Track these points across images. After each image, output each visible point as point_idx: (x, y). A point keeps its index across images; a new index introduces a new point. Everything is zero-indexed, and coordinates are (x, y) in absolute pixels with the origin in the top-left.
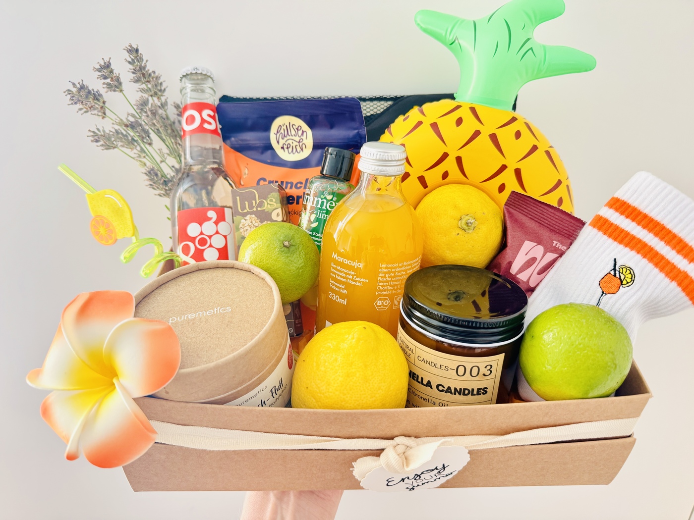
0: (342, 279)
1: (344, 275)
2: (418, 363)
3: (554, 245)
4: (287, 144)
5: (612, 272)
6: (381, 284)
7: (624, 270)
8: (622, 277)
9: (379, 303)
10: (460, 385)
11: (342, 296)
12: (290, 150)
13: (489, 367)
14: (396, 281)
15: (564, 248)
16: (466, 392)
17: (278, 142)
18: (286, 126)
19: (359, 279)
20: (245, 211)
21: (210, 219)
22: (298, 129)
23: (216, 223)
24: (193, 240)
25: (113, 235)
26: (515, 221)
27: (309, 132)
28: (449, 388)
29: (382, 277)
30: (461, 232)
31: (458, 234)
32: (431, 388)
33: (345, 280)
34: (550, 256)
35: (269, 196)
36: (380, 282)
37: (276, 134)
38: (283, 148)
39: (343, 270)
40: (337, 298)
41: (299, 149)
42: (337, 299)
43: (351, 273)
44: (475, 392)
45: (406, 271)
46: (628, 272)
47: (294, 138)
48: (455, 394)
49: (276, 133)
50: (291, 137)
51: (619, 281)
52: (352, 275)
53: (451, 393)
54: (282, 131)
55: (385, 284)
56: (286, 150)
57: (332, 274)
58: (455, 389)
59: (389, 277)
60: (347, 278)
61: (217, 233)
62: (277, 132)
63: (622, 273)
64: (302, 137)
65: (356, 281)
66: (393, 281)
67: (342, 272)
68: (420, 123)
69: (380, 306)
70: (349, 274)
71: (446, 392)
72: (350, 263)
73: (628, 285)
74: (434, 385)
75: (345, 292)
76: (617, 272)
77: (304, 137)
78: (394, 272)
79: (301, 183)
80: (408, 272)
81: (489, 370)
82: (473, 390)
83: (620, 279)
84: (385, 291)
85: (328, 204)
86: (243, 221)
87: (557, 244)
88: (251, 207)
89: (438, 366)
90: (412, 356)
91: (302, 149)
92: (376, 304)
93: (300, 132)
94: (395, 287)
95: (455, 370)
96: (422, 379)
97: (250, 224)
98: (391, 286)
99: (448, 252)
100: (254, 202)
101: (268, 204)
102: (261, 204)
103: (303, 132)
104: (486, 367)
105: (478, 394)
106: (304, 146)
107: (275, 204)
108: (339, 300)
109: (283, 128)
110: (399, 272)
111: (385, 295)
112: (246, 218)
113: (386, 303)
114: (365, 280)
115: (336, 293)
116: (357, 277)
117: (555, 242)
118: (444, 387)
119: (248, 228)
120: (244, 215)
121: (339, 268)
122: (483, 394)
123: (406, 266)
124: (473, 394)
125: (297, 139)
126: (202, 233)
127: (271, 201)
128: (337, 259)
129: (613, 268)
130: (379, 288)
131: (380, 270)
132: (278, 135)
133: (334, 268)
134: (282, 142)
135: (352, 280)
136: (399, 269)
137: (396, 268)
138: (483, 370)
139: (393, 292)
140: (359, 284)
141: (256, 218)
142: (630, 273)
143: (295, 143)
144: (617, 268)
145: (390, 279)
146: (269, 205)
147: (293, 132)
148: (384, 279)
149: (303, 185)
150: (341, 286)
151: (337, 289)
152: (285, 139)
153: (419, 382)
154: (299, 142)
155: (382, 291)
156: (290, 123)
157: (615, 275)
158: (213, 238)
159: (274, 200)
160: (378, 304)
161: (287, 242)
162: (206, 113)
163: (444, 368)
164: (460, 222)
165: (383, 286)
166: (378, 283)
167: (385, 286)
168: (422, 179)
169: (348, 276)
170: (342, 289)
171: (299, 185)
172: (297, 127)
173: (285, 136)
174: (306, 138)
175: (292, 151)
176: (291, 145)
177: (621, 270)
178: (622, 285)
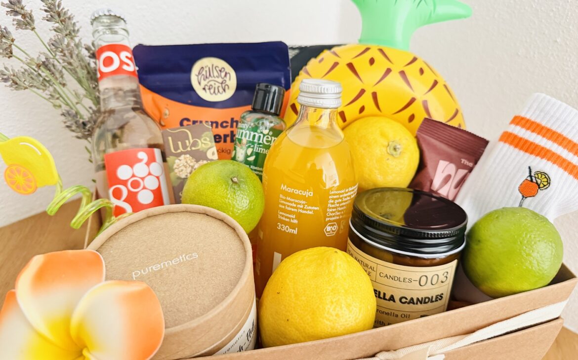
0: (293, 210)
1: (295, 205)
2: (379, 279)
3: (462, 162)
4: (209, 85)
5: (529, 178)
6: (331, 210)
7: (540, 175)
8: (539, 181)
9: (329, 228)
10: (421, 295)
11: (293, 226)
12: (212, 91)
13: (446, 274)
14: (343, 206)
15: (471, 164)
16: (427, 300)
17: (200, 83)
18: (209, 68)
19: (310, 208)
20: (179, 151)
21: (140, 161)
22: (220, 71)
23: (148, 164)
24: (124, 183)
25: (33, 184)
26: (428, 144)
27: (233, 74)
28: (412, 299)
29: (332, 204)
30: (390, 157)
31: (388, 159)
32: (394, 301)
33: (296, 210)
34: (462, 172)
35: (203, 135)
36: (330, 208)
37: (198, 76)
38: (204, 89)
39: (293, 200)
40: (287, 228)
41: (221, 90)
42: (287, 230)
43: (302, 202)
44: (434, 299)
45: (350, 196)
46: (543, 177)
47: (216, 79)
48: (417, 304)
49: (197, 74)
50: (213, 79)
52: (303, 204)
53: (414, 303)
54: (204, 73)
55: (334, 210)
56: (208, 91)
57: (280, 206)
58: (418, 299)
59: (337, 203)
60: (297, 208)
61: (150, 174)
62: (199, 73)
63: (538, 178)
64: (225, 79)
65: (307, 210)
66: (341, 207)
67: (292, 202)
68: (336, 64)
69: (329, 232)
70: (300, 204)
71: (409, 303)
72: (300, 192)
73: (545, 187)
74: (397, 299)
75: (296, 221)
76: (533, 178)
77: (227, 79)
78: (342, 198)
79: (227, 122)
80: (352, 197)
81: (446, 276)
82: (432, 297)
83: (537, 183)
84: (334, 216)
85: (265, 139)
86: (177, 161)
87: (464, 162)
88: (185, 146)
89: (402, 279)
90: (373, 274)
91: (225, 90)
92: (326, 230)
93: (223, 74)
94: (342, 212)
95: (418, 281)
96: (384, 294)
97: (185, 164)
98: (339, 211)
99: (379, 176)
100: (187, 141)
101: (202, 143)
102: (195, 144)
103: (226, 73)
104: (443, 274)
105: (436, 301)
106: (227, 87)
107: (209, 143)
108: (290, 230)
109: (205, 69)
110: (346, 197)
111: (334, 221)
112: (180, 158)
113: (334, 228)
114: (315, 208)
115: (286, 223)
116: (308, 206)
117: (463, 160)
118: (406, 299)
119: (183, 168)
120: (178, 155)
121: (288, 199)
122: (440, 299)
123: (350, 192)
124: (432, 302)
125: (220, 80)
126: (133, 176)
127: (205, 140)
128: (287, 190)
129: (529, 175)
130: (328, 214)
131: (330, 197)
132: (200, 76)
133: (283, 200)
135: (303, 209)
136: (345, 195)
137: (343, 194)
138: (442, 278)
139: (341, 217)
140: (310, 213)
141: (191, 158)
142: (546, 177)
143: (217, 84)
144: (533, 174)
145: (338, 205)
146: (203, 145)
147: (216, 74)
148: (333, 206)
149: (229, 124)
150: (292, 216)
151: (287, 220)
152: (207, 80)
153: (381, 298)
154: (222, 83)
155: (331, 217)
156: (213, 65)
157: (532, 180)
158: (146, 180)
159: (208, 139)
160: (327, 230)
161: (236, 178)
162: (124, 55)
163: (407, 280)
164: (388, 148)
165: (332, 212)
166: (328, 210)
167: (334, 212)
168: (342, 115)
169: (298, 206)
170: (293, 219)
171: (225, 124)
172: (220, 69)
173: (206, 77)
174: (230, 79)
175: (214, 92)
176: (214, 86)
177: (536, 176)
178: (539, 188)
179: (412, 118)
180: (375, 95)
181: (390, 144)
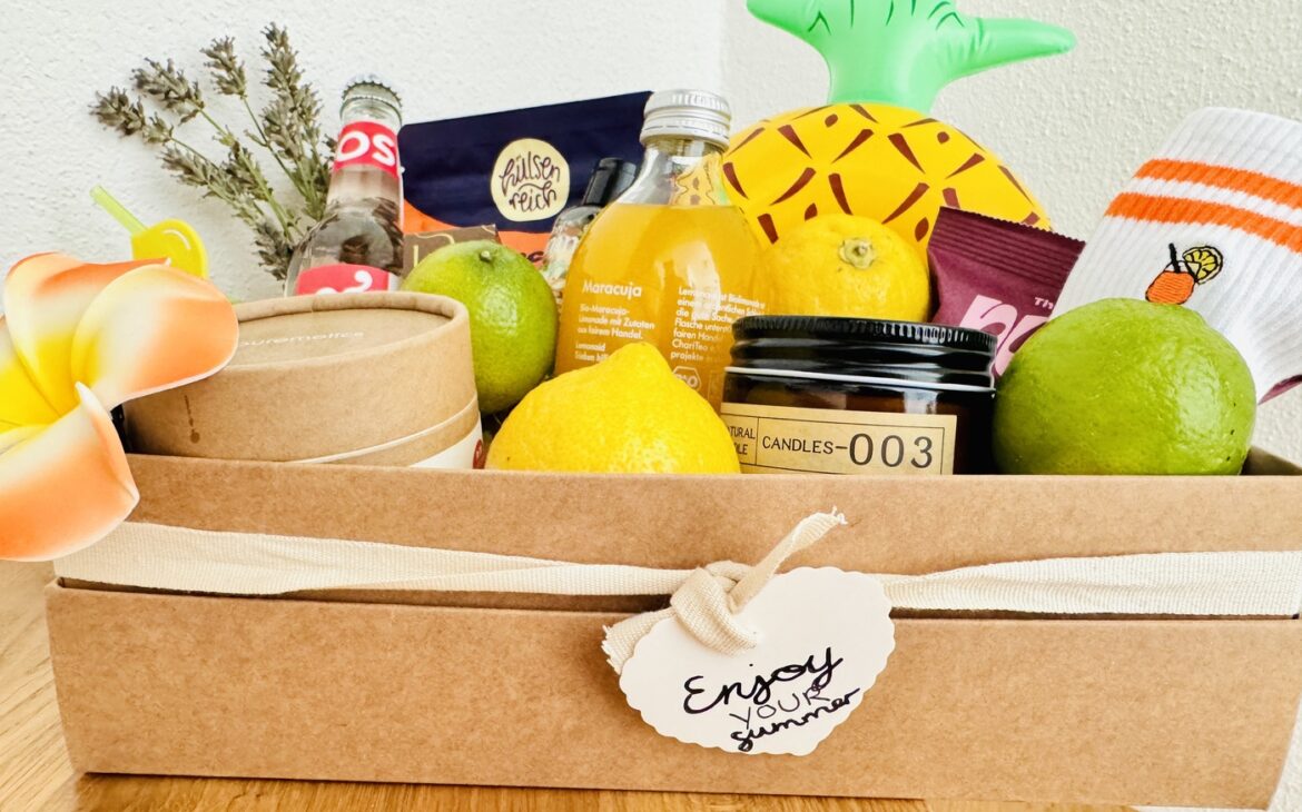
0: (602, 332)
1: (605, 322)
3: (1037, 303)
4: (520, 193)
5: (1171, 268)
6: (682, 335)
7: (1196, 255)
8: (1195, 267)
13: (924, 444)
14: (711, 333)
17: (505, 191)
18: (523, 160)
19: (635, 324)
21: (358, 284)
22: (543, 165)
26: (952, 267)
27: (565, 169)
29: (684, 319)
30: (847, 268)
31: (840, 270)
33: (607, 332)
36: (680, 329)
37: (503, 178)
38: (512, 202)
39: (602, 310)
41: (542, 202)
43: (620, 312)
45: (733, 316)
46: (1205, 254)
47: (535, 181)
49: (502, 175)
50: (530, 181)
51: (1190, 277)
52: (622, 317)
54: (514, 171)
55: (690, 336)
56: (518, 205)
57: (580, 330)
59: (699, 320)
60: (610, 326)
62: (506, 174)
63: (1193, 261)
64: (550, 179)
65: (629, 328)
66: (708, 331)
67: (600, 316)
70: (615, 317)
72: (618, 290)
73: (1211, 275)
76: (1182, 265)
77: (553, 179)
81: (925, 451)
83: (1190, 272)
84: (690, 351)
90: (751, 446)
91: (547, 202)
93: (547, 171)
94: (710, 348)
95: (849, 450)
98: (703, 342)
103: (553, 169)
104: (917, 443)
106: (552, 194)
109: (516, 163)
110: (720, 314)
111: (690, 362)
113: (692, 382)
114: (647, 326)
116: (632, 320)
117: (1038, 301)
121: (594, 309)
123: (733, 304)
125: (541, 182)
128: (593, 290)
129: (1170, 261)
130: (677, 343)
131: (680, 302)
132: (506, 178)
133: (585, 314)
134: (512, 190)
135: (622, 328)
136: (719, 308)
137: (713, 301)
138: (912, 451)
139: (708, 359)
140: (636, 335)
142: (1211, 254)
143: (536, 192)
144: (1179, 257)
147: (535, 172)
148: (688, 325)
150: (598, 348)
151: (589, 358)
152: (519, 184)
154: (543, 189)
155: (683, 352)
156: (530, 154)
157: (1177, 270)
162: (379, 140)
163: (822, 447)
164: (842, 249)
165: (685, 340)
166: (675, 332)
167: (691, 341)
168: (766, 221)
169: (613, 321)
170: (601, 353)
171: (536, 257)
172: (542, 160)
173: (518, 180)
174: (558, 180)
175: (529, 207)
176: (529, 194)
177: (1189, 258)
178: (1196, 280)
179: (921, 228)
180: (835, 181)
181: (846, 243)
